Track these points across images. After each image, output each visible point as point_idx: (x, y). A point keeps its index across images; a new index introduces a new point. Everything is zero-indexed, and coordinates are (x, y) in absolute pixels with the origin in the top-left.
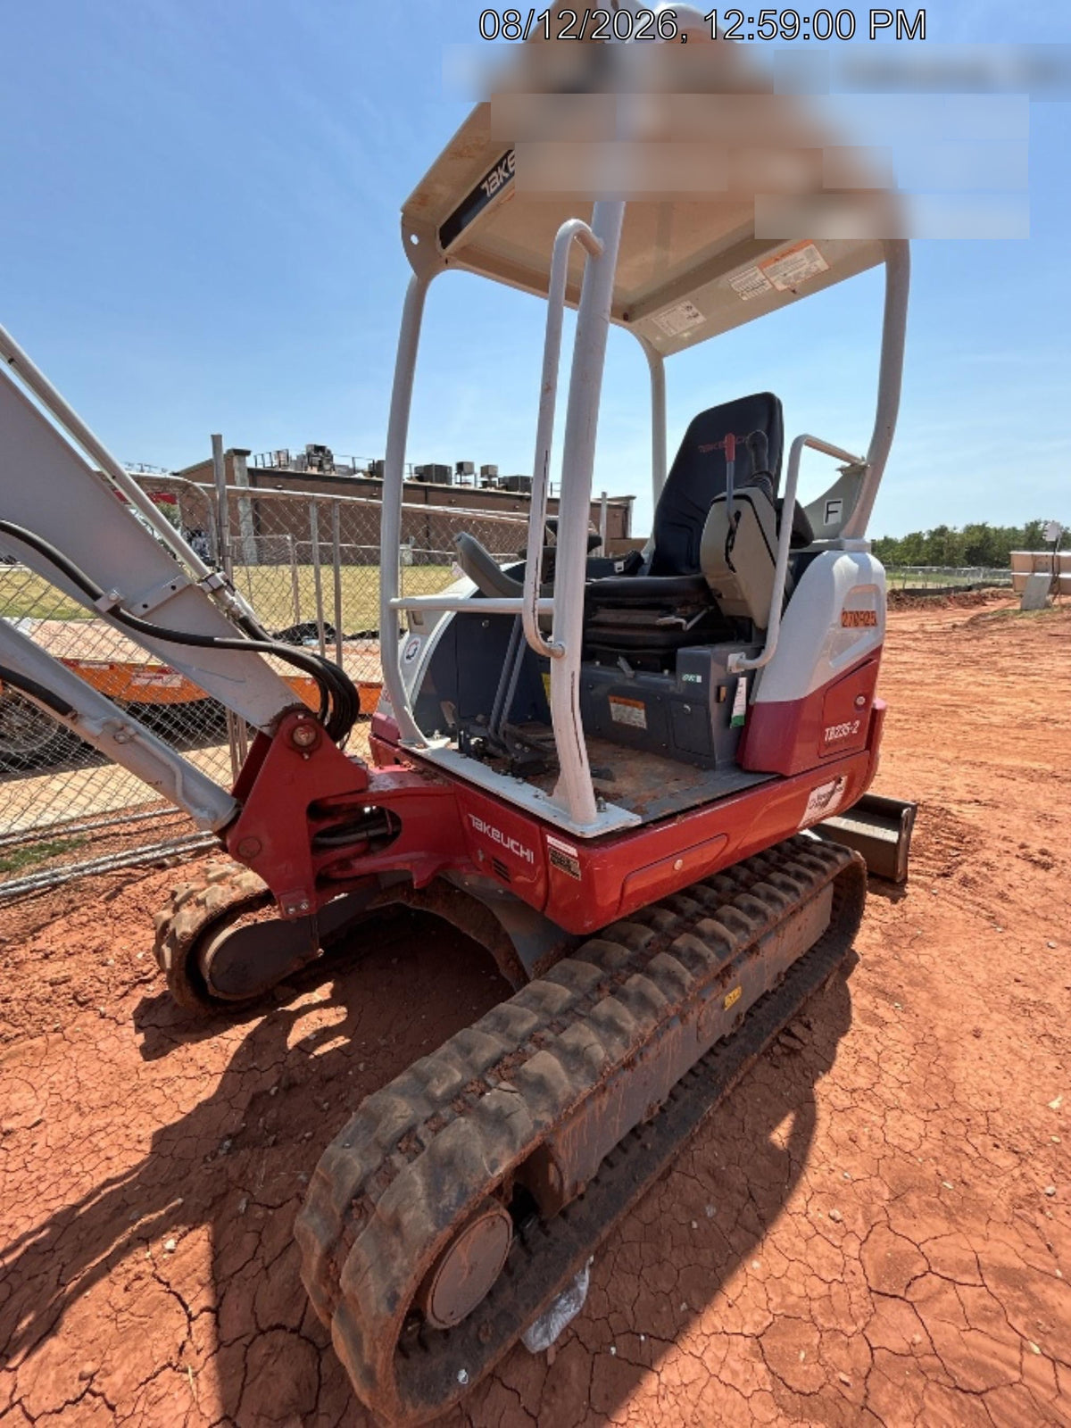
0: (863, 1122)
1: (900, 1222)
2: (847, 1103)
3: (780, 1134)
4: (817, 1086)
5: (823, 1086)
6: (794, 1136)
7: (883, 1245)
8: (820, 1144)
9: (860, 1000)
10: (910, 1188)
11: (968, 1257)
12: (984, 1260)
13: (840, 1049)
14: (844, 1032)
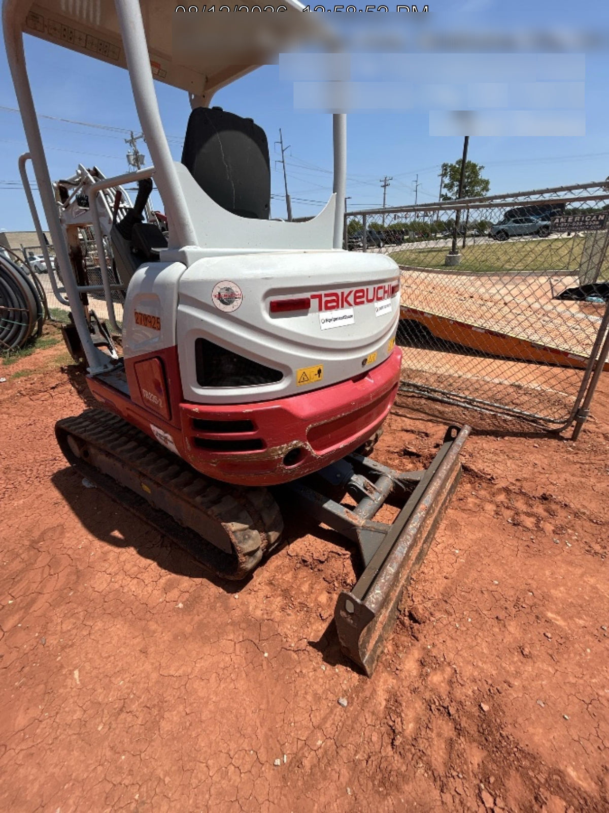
0: (110, 565)
1: (68, 570)
2: (121, 559)
3: (116, 534)
4: (132, 549)
5: (132, 551)
6: (115, 538)
7: (65, 561)
8: (108, 547)
9: (186, 582)
10: (78, 577)
11: (45, 592)
12: (41, 596)
13: (149, 561)
14: (160, 565)
